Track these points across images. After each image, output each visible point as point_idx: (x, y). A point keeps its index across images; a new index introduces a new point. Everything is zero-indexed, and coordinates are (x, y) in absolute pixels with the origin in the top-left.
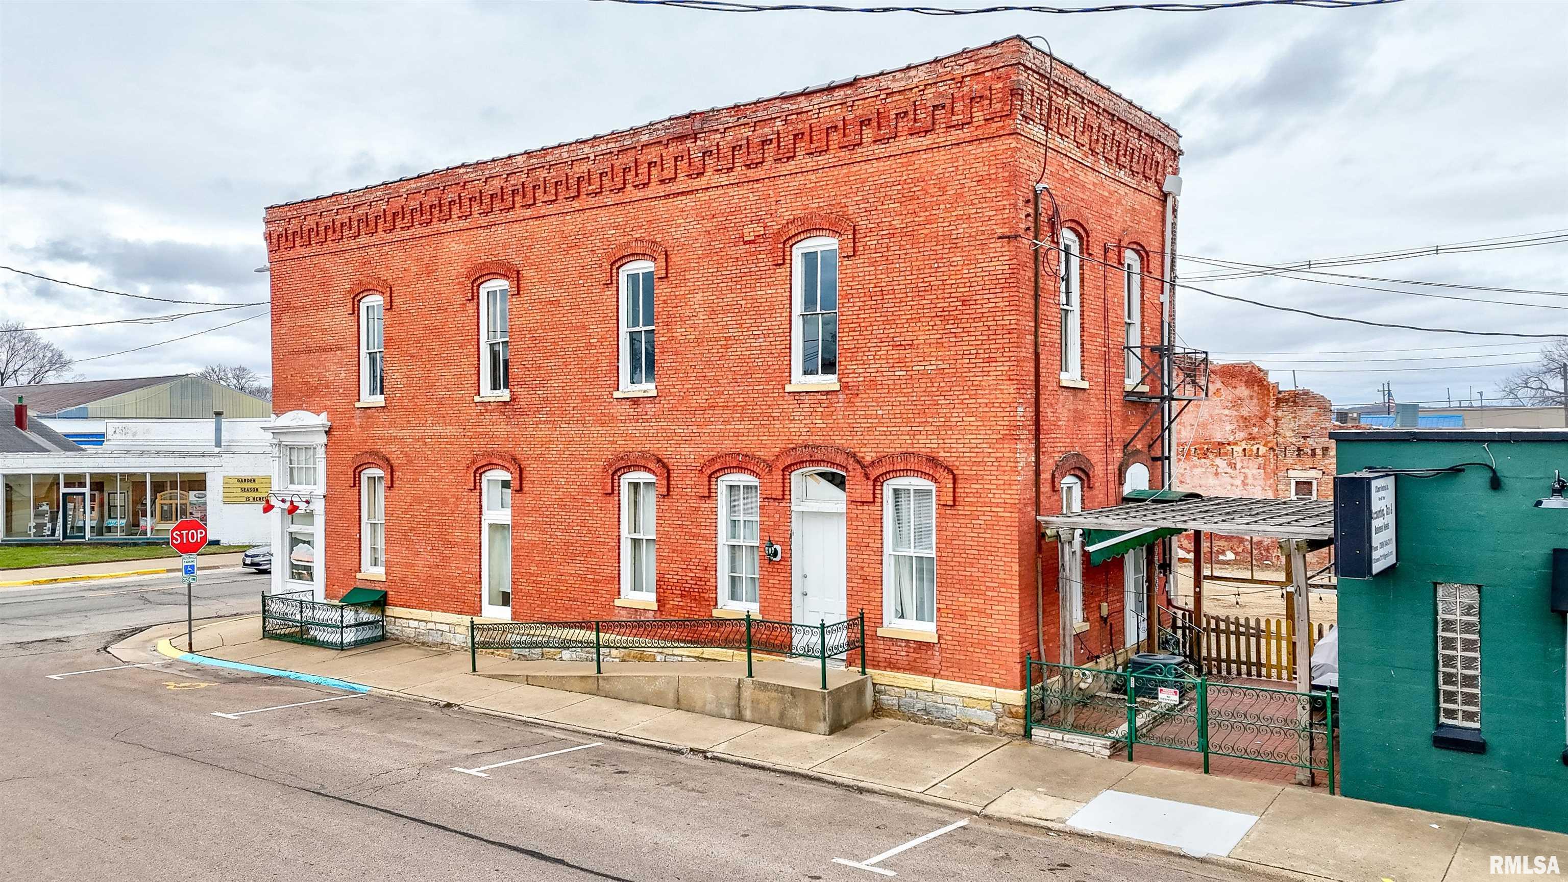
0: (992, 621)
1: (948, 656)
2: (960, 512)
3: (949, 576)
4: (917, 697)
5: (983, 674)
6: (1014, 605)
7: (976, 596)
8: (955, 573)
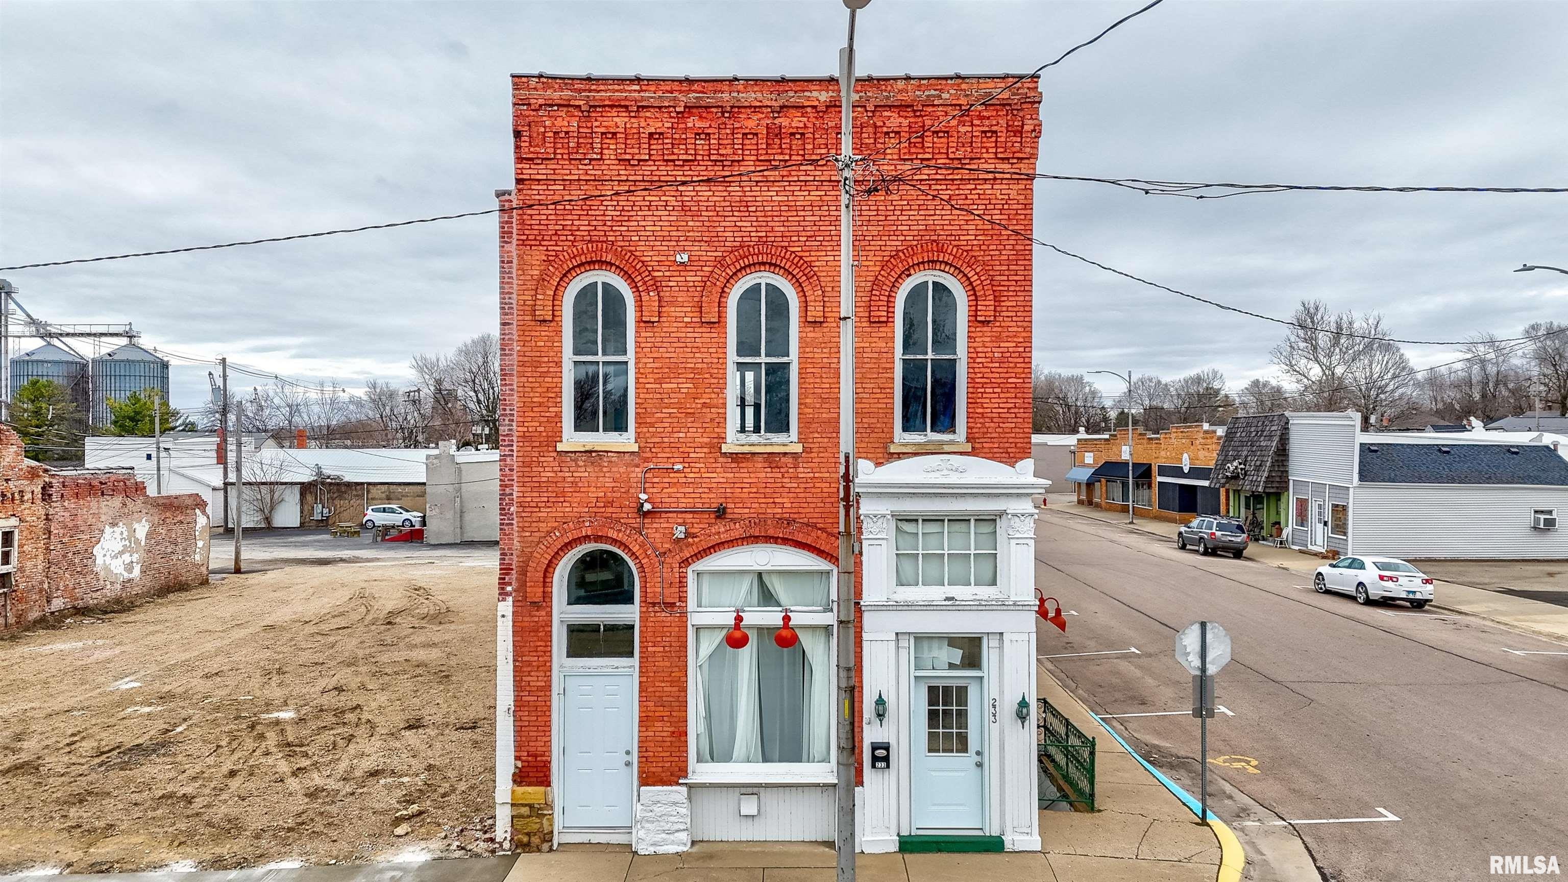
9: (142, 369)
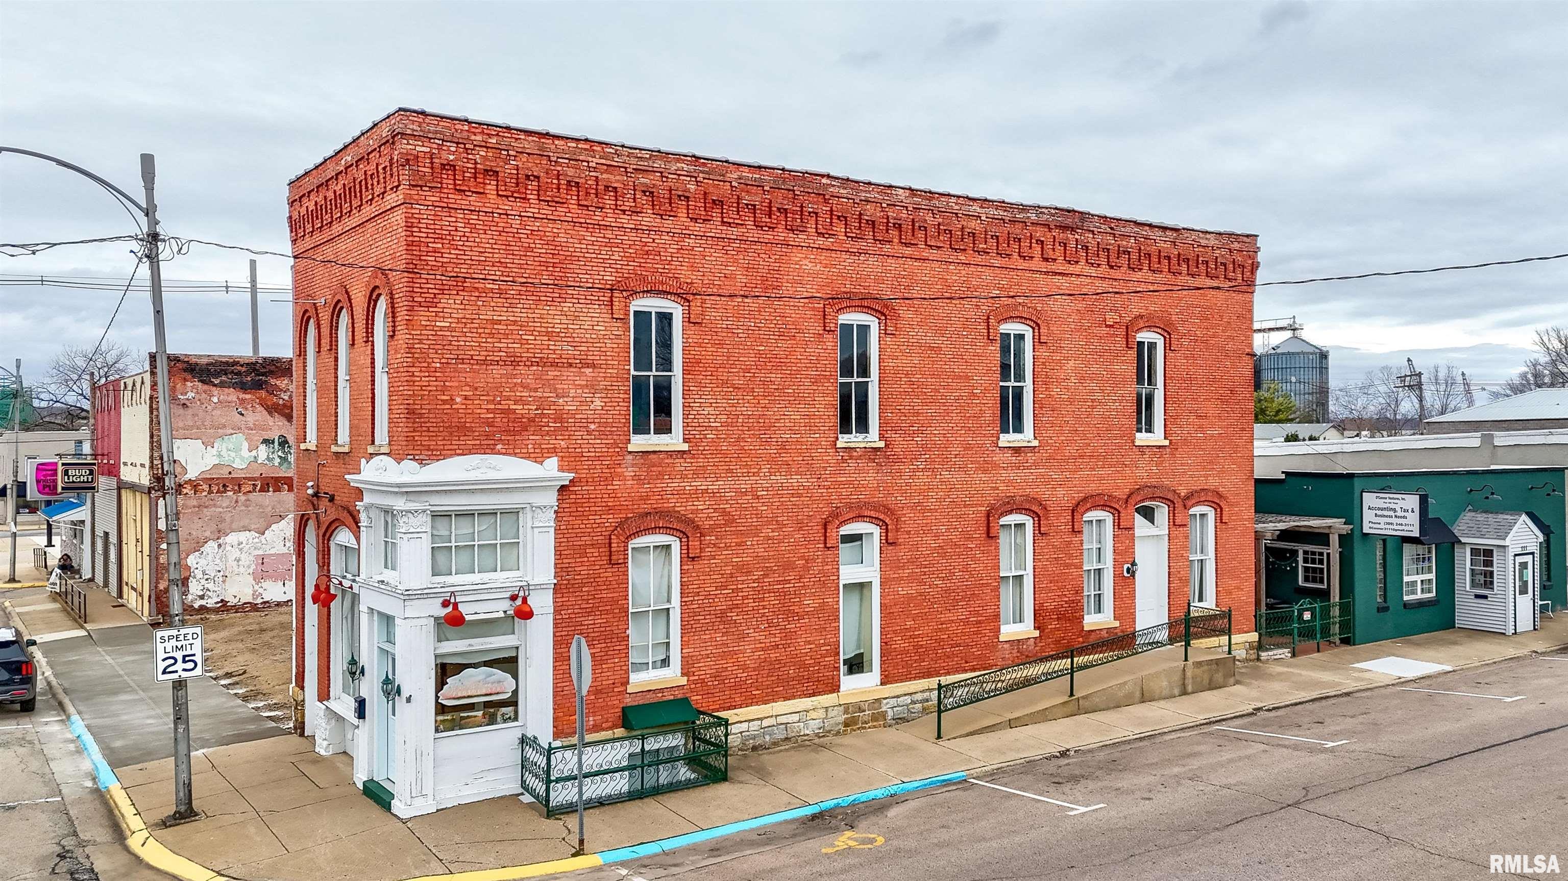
9: (1302, 361)
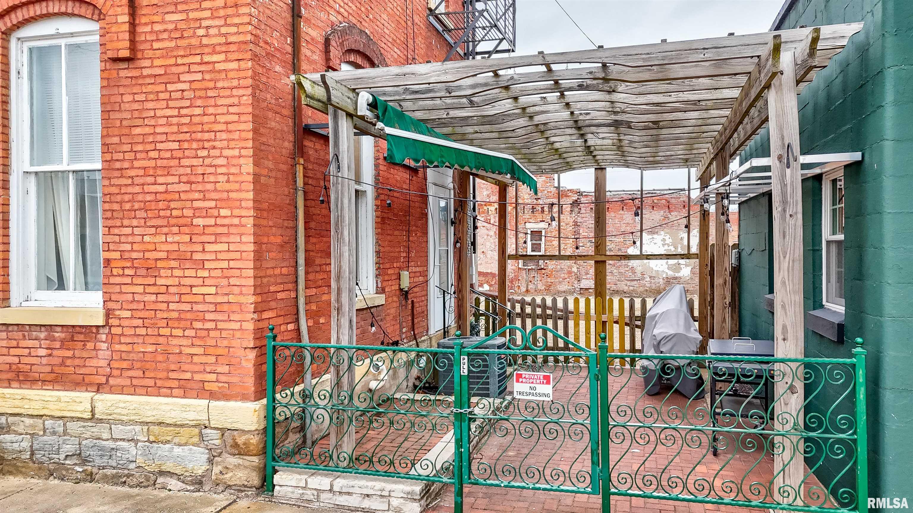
0: (206, 274)
1: (124, 348)
2: (145, 72)
3: (127, 198)
4: (65, 433)
5: (188, 376)
6: (244, 239)
7: (175, 229)
8: (137, 189)
